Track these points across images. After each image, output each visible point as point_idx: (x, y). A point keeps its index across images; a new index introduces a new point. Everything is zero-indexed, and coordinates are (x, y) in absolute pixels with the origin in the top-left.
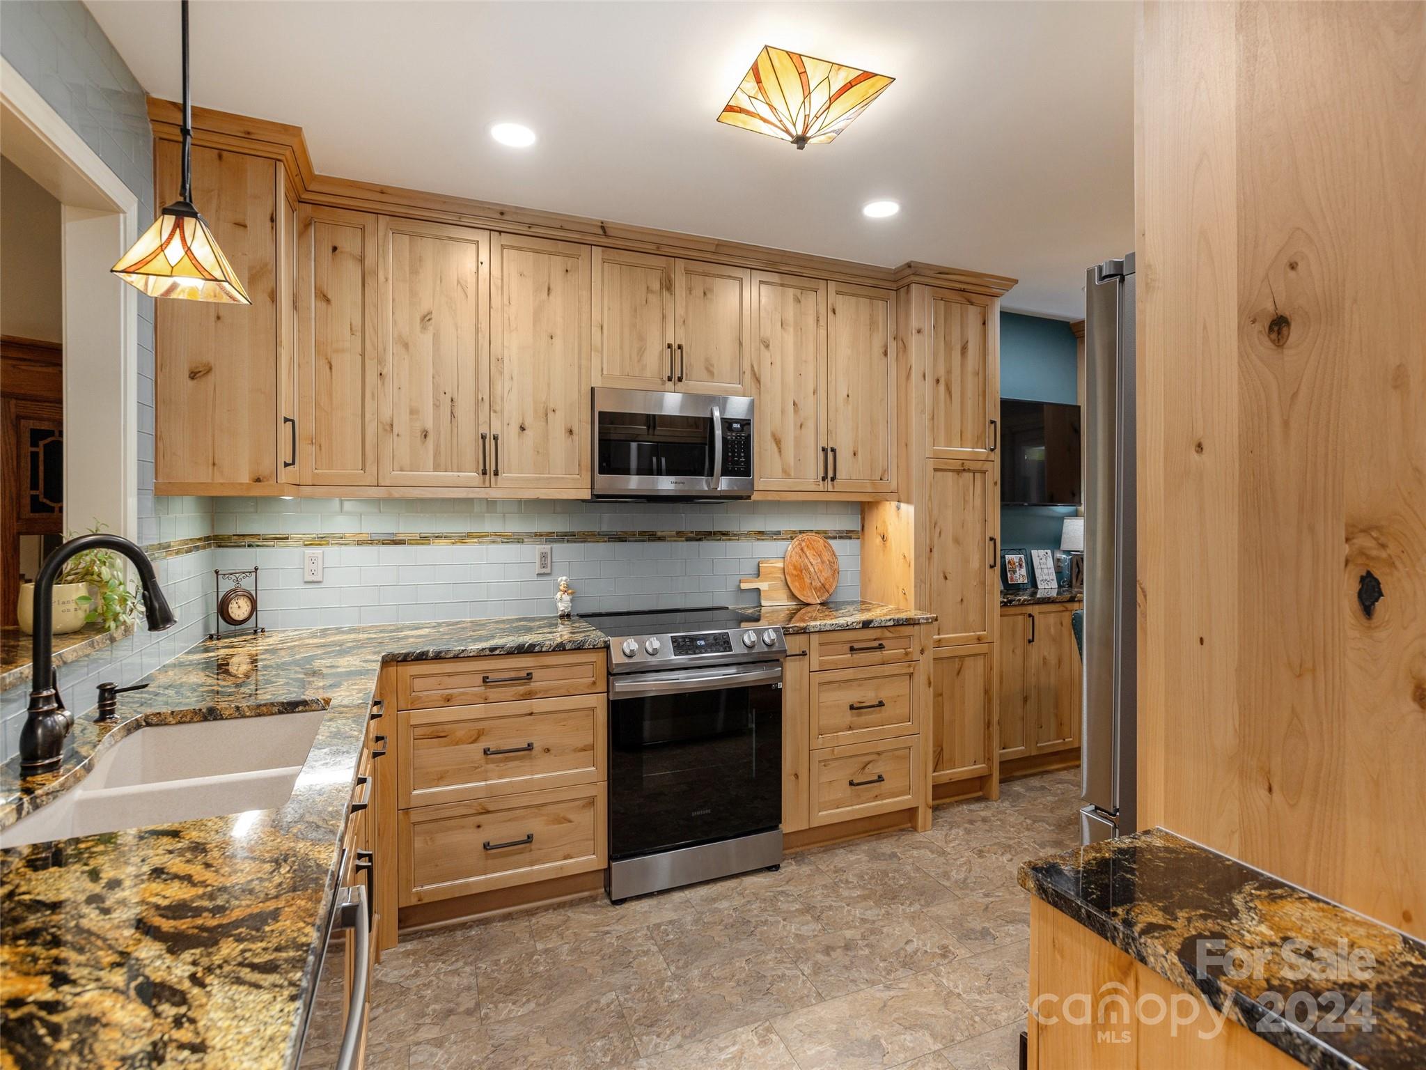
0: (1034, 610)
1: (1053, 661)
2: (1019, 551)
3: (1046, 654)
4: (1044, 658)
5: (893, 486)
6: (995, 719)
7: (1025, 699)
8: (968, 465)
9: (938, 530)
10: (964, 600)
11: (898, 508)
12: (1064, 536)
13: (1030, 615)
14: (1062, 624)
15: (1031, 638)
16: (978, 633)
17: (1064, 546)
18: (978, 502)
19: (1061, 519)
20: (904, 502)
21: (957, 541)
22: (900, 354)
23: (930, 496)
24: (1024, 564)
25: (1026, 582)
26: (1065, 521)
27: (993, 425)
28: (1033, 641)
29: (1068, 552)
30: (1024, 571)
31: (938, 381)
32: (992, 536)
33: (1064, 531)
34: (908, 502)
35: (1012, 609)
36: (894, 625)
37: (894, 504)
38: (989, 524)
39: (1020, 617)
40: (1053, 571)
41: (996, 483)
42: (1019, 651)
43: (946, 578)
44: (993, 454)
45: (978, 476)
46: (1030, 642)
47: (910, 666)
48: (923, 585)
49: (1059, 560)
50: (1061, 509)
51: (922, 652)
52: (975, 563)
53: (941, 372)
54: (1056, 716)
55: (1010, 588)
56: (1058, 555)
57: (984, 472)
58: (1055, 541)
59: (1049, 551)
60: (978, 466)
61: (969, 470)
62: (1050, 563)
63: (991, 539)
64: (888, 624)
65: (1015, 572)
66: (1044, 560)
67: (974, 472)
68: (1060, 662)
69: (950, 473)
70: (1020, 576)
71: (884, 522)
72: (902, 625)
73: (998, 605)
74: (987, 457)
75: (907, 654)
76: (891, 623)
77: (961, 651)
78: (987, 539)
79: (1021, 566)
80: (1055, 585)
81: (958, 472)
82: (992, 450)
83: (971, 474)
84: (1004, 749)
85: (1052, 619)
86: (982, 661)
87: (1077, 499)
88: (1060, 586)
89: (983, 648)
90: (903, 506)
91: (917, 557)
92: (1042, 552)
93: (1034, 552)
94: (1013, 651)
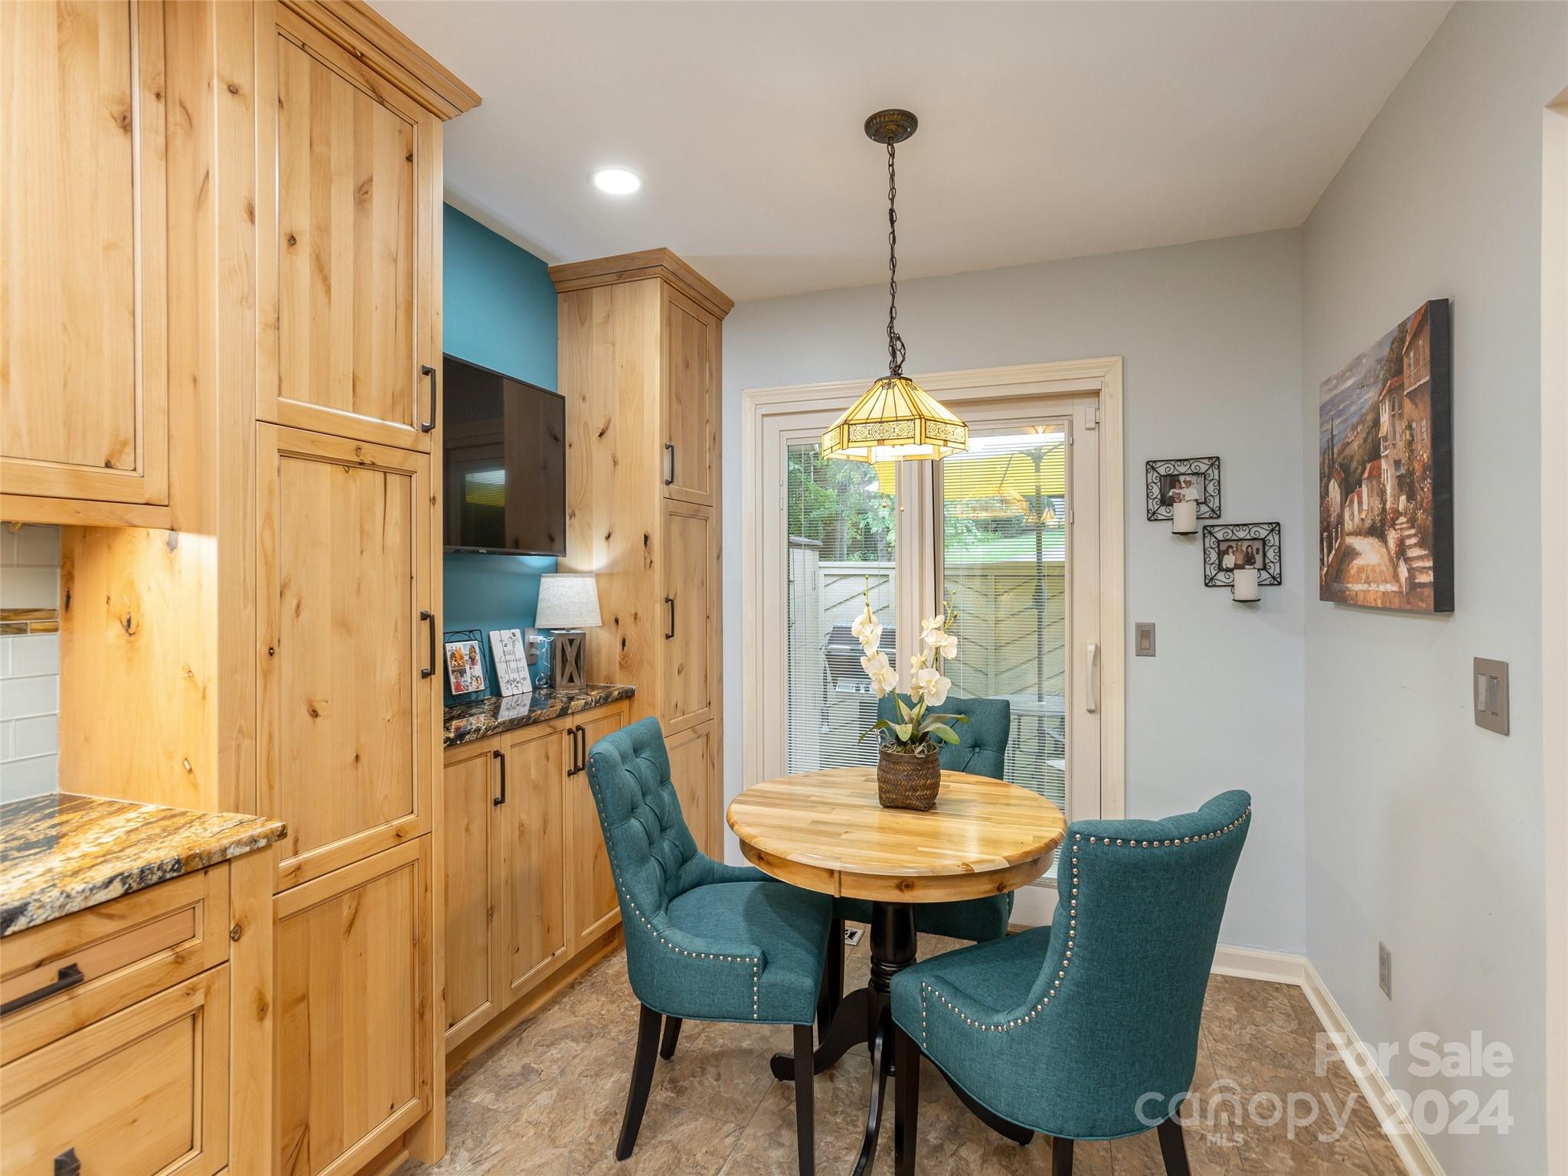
0: (504, 743)
1: (534, 826)
2: (469, 635)
3: (523, 817)
4: (521, 825)
5: (155, 488)
6: (436, 990)
7: (490, 913)
8: (370, 454)
9: (291, 602)
10: (364, 759)
11: (172, 546)
12: (541, 605)
13: (497, 754)
14: (547, 757)
15: (499, 796)
16: (396, 823)
17: (541, 623)
18: (395, 537)
19: (536, 577)
20: (189, 530)
21: (343, 625)
22: (178, 142)
23: (269, 517)
24: (478, 657)
25: (482, 687)
26: (543, 580)
27: (428, 379)
28: (502, 801)
29: (547, 632)
30: (478, 670)
31: (292, 240)
32: (425, 609)
33: (541, 596)
34: (200, 528)
35: (464, 748)
36: (126, 894)
37: (159, 536)
38: (420, 587)
39: (480, 761)
40: (524, 663)
41: (433, 500)
42: (477, 827)
43: (315, 714)
44: (426, 438)
45: (394, 480)
46: (497, 803)
47: (190, 992)
48: (247, 743)
49: (532, 644)
50: (535, 562)
51: (236, 935)
52: (388, 668)
53: (303, 225)
54: (541, 918)
55: (457, 704)
56: (533, 637)
57: (409, 475)
58: (526, 614)
59: (517, 632)
60: (395, 459)
61: (373, 466)
62: (520, 652)
63: (425, 616)
64: (102, 896)
65: (462, 672)
66: (509, 648)
67: (386, 472)
68: (545, 822)
69: (326, 469)
70: (473, 679)
71: (131, 584)
72: (162, 881)
73: (438, 746)
74: (416, 440)
75: (180, 960)
76: (117, 889)
77: (358, 874)
78: (416, 616)
79: (473, 660)
80: (527, 687)
81: (347, 466)
82: (426, 430)
83: (379, 476)
84: (451, 1026)
85: (532, 752)
86: (406, 879)
87: (558, 545)
88: (535, 688)
89: (410, 850)
90: (185, 539)
91: (227, 672)
92: (506, 634)
93: (495, 635)
94: (467, 830)
